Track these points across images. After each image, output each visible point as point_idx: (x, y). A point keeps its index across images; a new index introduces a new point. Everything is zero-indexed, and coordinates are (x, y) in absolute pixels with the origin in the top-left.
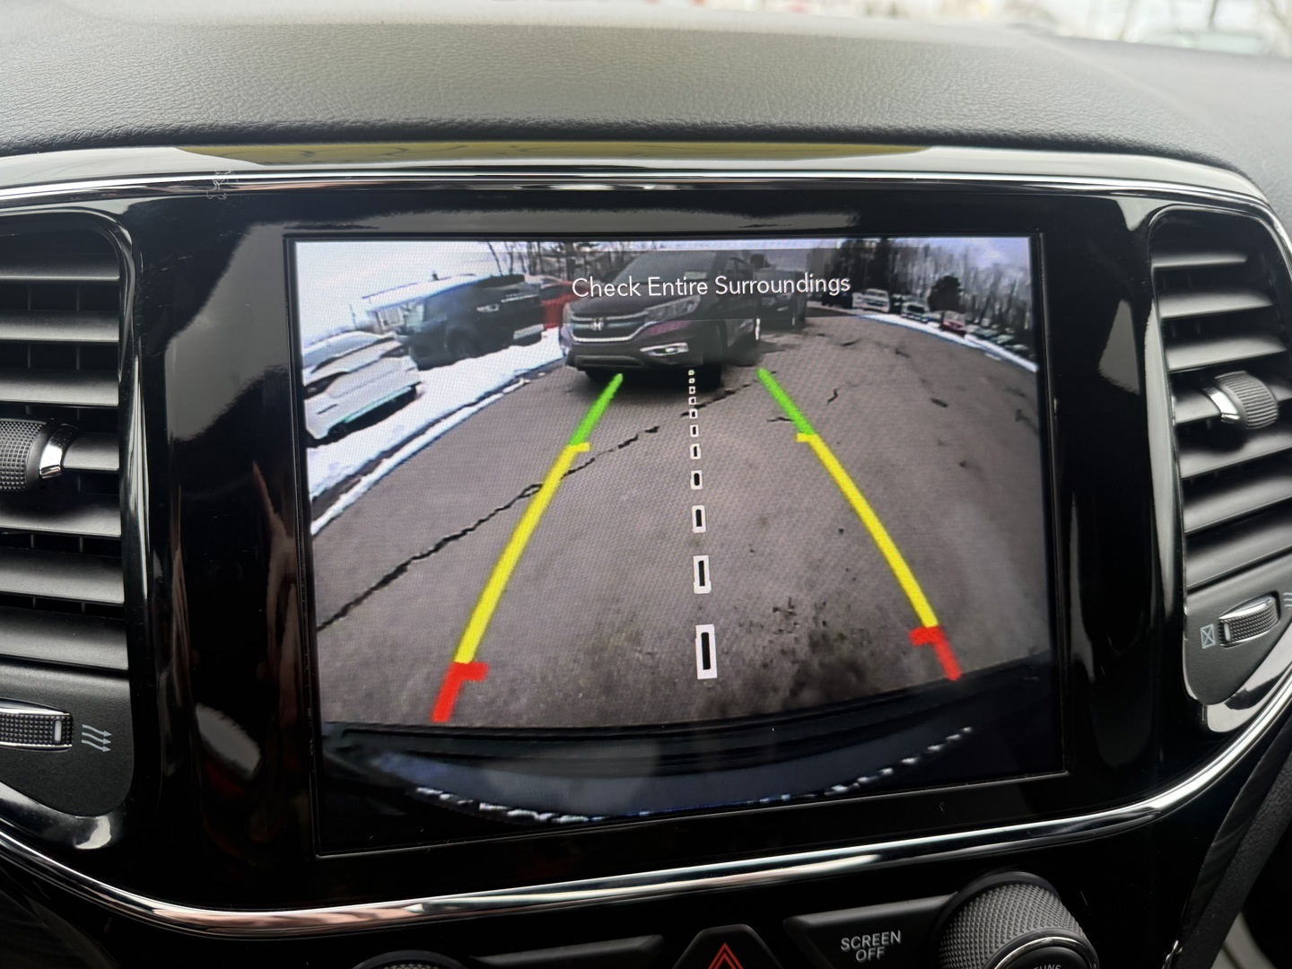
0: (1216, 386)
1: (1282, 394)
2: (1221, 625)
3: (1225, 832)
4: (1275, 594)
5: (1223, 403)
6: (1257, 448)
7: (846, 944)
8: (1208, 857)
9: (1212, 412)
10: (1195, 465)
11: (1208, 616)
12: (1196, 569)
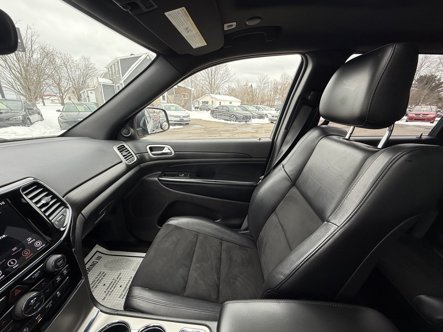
0: (41, 200)
1: (51, 196)
2: (58, 221)
3: (72, 237)
4: (62, 215)
5: (43, 202)
6: (51, 203)
7: (33, 277)
8: (71, 240)
9: (43, 203)
10: (43, 210)
11: (56, 220)
12: (50, 219)
